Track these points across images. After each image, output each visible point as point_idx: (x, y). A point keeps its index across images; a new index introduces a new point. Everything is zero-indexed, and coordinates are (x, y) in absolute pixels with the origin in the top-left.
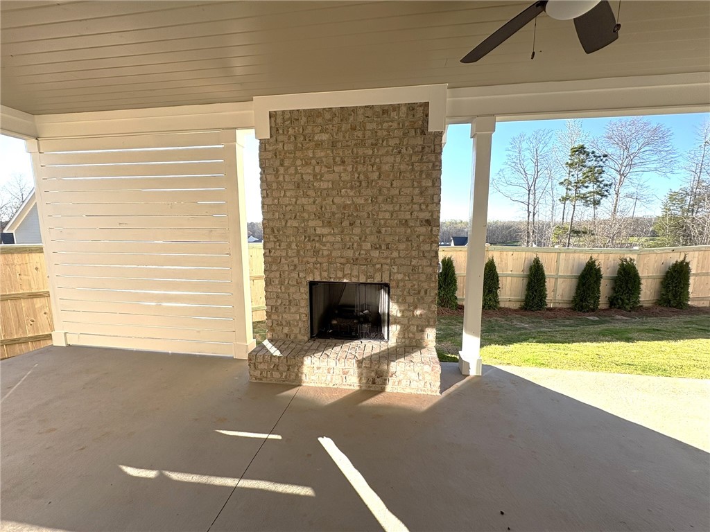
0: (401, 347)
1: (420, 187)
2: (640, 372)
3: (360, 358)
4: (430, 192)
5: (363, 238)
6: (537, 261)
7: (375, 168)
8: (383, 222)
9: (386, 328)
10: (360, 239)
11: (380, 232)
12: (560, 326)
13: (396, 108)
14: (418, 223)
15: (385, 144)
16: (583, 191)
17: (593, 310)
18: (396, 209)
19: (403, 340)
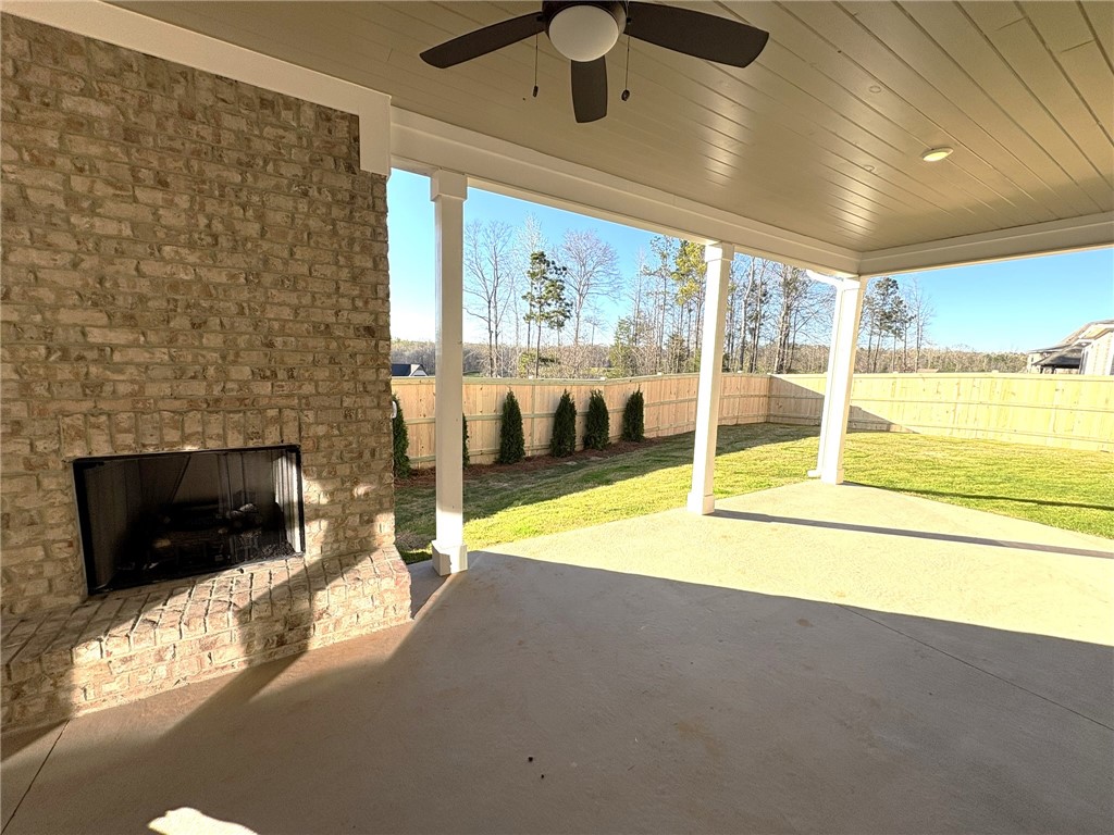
0: (332, 559)
1: (352, 267)
2: (625, 516)
3: (243, 604)
4: (371, 277)
5: (230, 355)
6: (511, 396)
7: (250, 213)
8: (276, 325)
9: (297, 531)
10: (224, 358)
11: (271, 345)
12: (542, 478)
13: (294, 105)
14: (351, 331)
15: (270, 167)
16: (547, 309)
17: (570, 454)
18: (304, 302)
19: (335, 546)
